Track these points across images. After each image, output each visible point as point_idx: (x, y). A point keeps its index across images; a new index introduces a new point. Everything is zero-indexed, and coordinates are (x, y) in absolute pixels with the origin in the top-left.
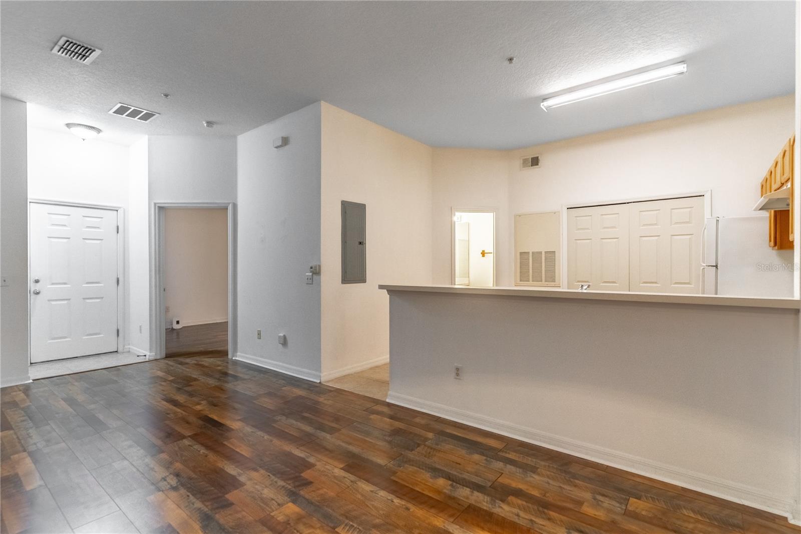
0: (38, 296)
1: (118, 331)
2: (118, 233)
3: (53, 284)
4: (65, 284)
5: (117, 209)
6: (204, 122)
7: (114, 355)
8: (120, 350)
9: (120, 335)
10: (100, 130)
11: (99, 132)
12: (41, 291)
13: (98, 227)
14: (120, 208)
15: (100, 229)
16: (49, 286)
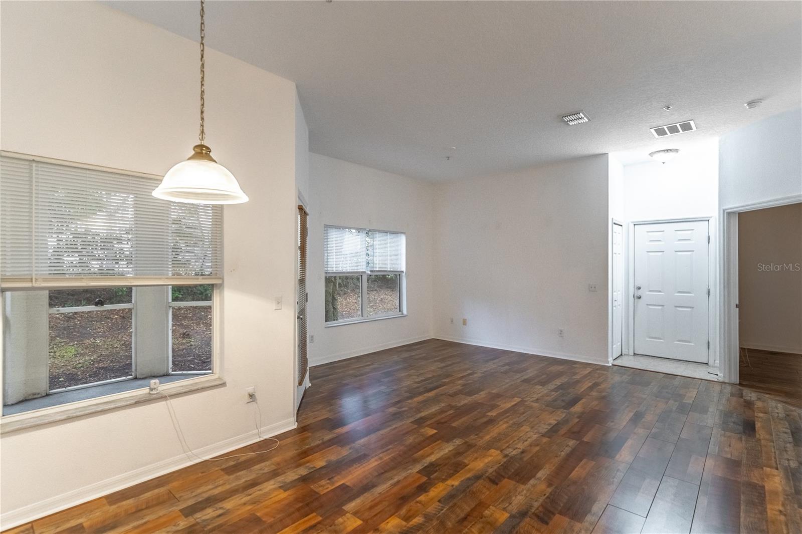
0: (640, 300)
1: (709, 343)
2: (709, 243)
3: (650, 291)
4: (660, 291)
5: (708, 219)
6: (746, 105)
7: (705, 365)
8: (711, 363)
9: (710, 348)
10: (678, 150)
11: (677, 152)
12: (642, 296)
13: (689, 239)
14: (711, 217)
15: (692, 241)
16: (647, 293)
